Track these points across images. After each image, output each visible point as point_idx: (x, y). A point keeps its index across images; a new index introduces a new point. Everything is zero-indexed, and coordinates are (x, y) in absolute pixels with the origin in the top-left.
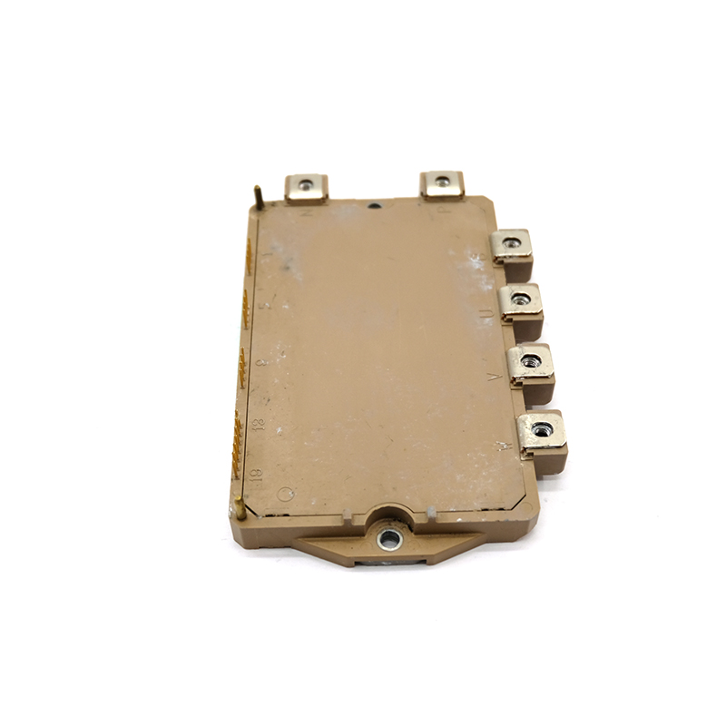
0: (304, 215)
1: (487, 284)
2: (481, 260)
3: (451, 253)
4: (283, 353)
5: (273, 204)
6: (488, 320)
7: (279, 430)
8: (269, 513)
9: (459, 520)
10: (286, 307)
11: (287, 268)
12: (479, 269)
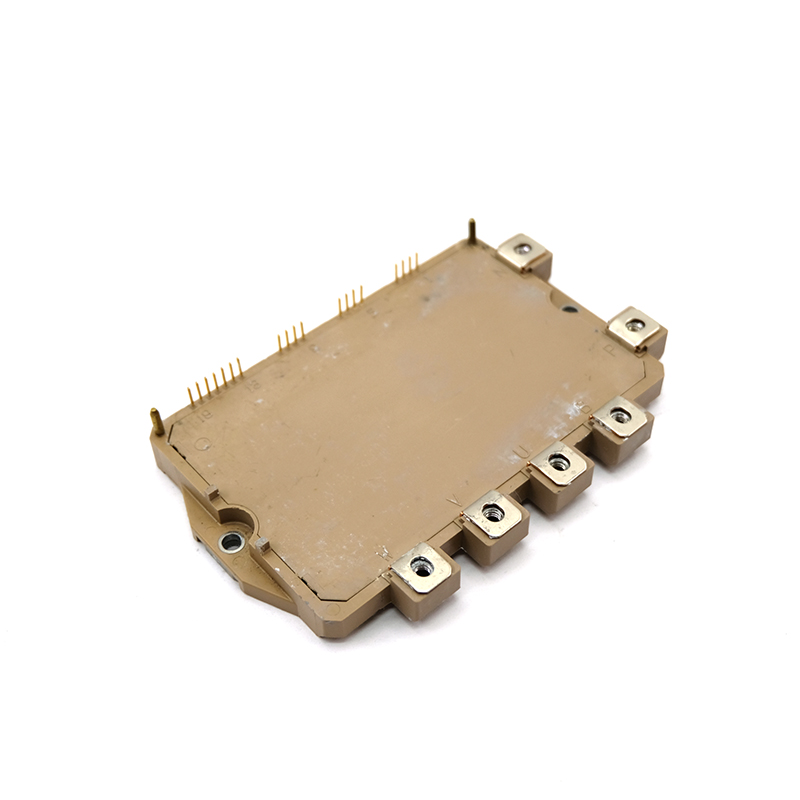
0: (496, 272)
1: (558, 431)
2: (581, 410)
3: (566, 386)
4: (337, 354)
5: (485, 247)
6: (516, 457)
7: (260, 401)
8: (176, 446)
9: (278, 569)
10: (386, 325)
11: (427, 299)
12: (569, 416)
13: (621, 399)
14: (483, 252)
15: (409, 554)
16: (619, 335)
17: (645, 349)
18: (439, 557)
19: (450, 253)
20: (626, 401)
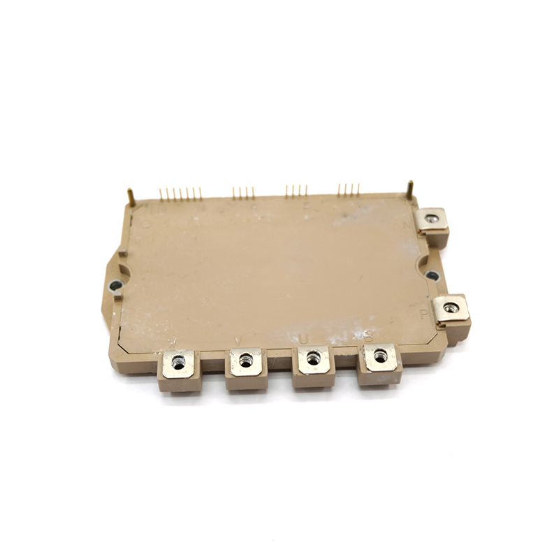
0: (405, 223)
1: (337, 341)
2: (364, 337)
3: (372, 318)
4: (263, 217)
6: (297, 339)
8: (133, 217)
10: (306, 217)
11: (345, 216)
12: (354, 336)
13: (393, 346)
14: (410, 207)
15: (180, 351)
16: (437, 307)
17: (444, 326)
18: (193, 364)
19: (389, 197)
20: (394, 350)
